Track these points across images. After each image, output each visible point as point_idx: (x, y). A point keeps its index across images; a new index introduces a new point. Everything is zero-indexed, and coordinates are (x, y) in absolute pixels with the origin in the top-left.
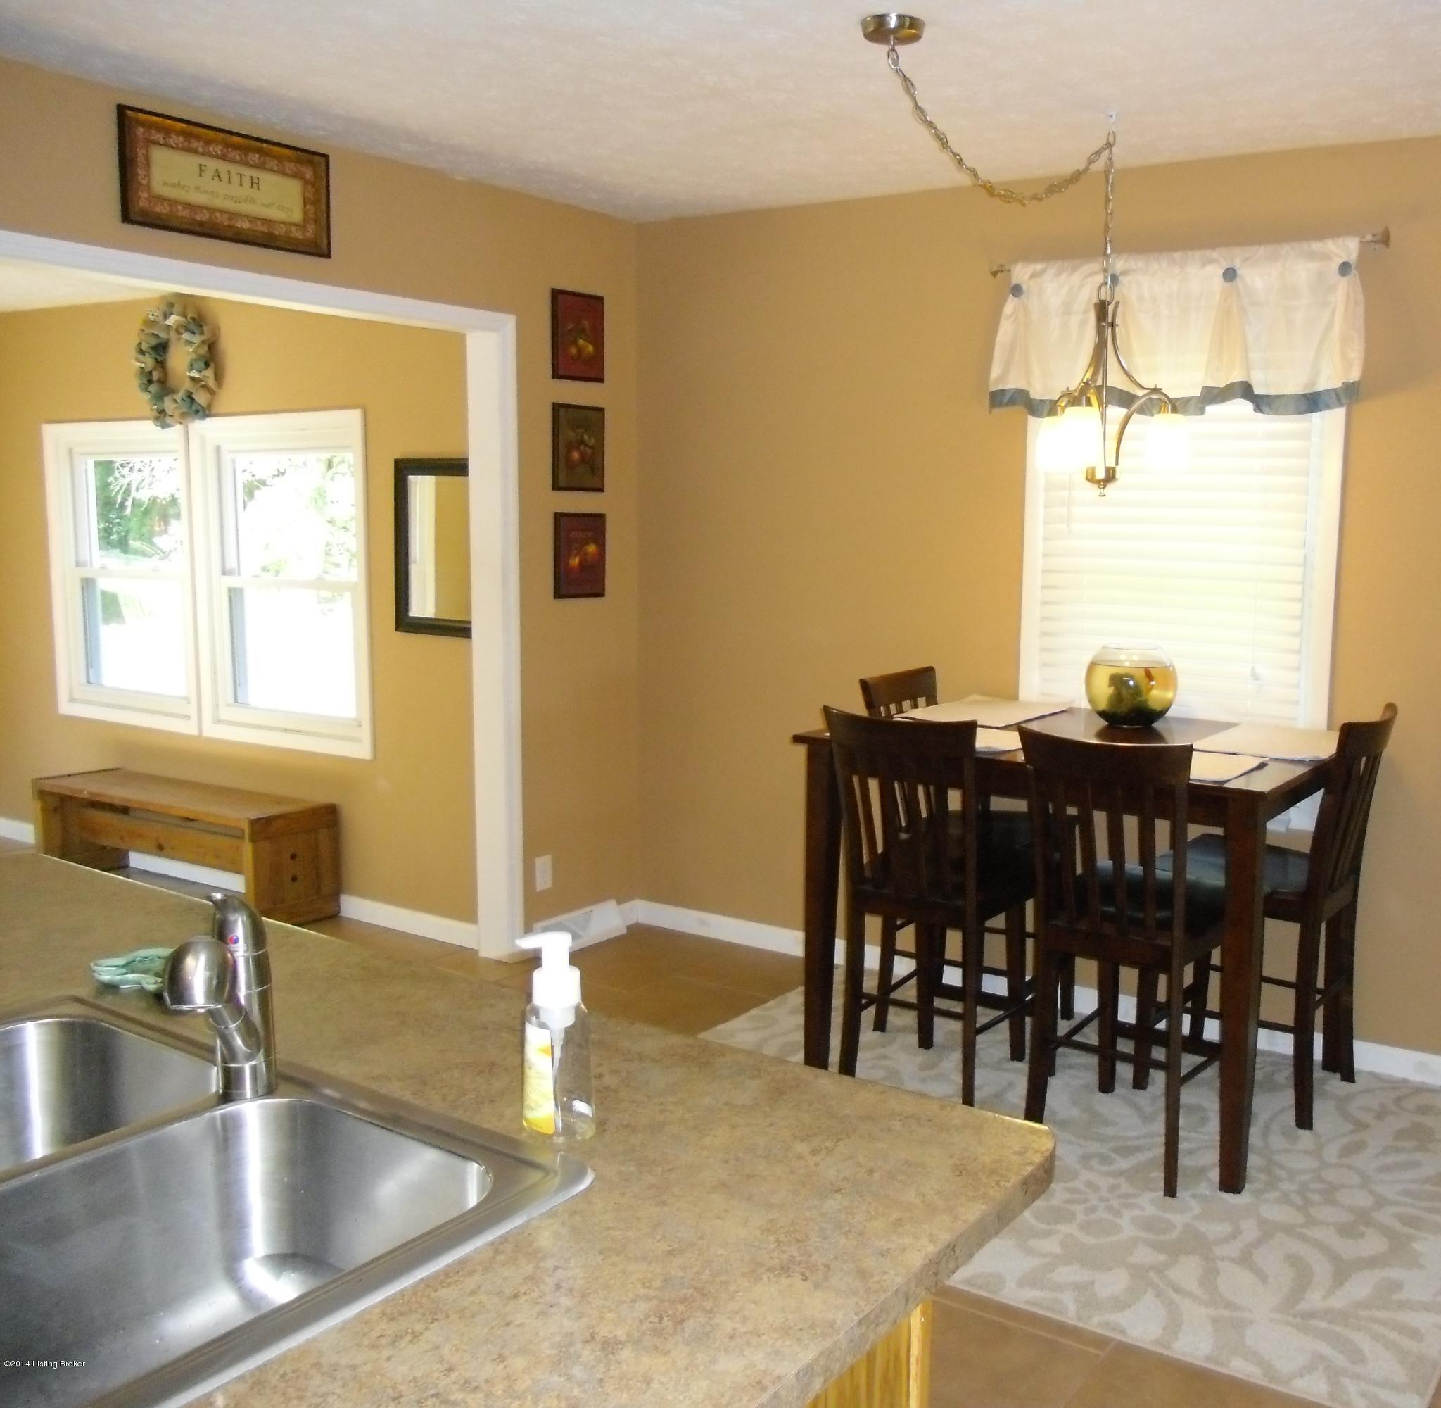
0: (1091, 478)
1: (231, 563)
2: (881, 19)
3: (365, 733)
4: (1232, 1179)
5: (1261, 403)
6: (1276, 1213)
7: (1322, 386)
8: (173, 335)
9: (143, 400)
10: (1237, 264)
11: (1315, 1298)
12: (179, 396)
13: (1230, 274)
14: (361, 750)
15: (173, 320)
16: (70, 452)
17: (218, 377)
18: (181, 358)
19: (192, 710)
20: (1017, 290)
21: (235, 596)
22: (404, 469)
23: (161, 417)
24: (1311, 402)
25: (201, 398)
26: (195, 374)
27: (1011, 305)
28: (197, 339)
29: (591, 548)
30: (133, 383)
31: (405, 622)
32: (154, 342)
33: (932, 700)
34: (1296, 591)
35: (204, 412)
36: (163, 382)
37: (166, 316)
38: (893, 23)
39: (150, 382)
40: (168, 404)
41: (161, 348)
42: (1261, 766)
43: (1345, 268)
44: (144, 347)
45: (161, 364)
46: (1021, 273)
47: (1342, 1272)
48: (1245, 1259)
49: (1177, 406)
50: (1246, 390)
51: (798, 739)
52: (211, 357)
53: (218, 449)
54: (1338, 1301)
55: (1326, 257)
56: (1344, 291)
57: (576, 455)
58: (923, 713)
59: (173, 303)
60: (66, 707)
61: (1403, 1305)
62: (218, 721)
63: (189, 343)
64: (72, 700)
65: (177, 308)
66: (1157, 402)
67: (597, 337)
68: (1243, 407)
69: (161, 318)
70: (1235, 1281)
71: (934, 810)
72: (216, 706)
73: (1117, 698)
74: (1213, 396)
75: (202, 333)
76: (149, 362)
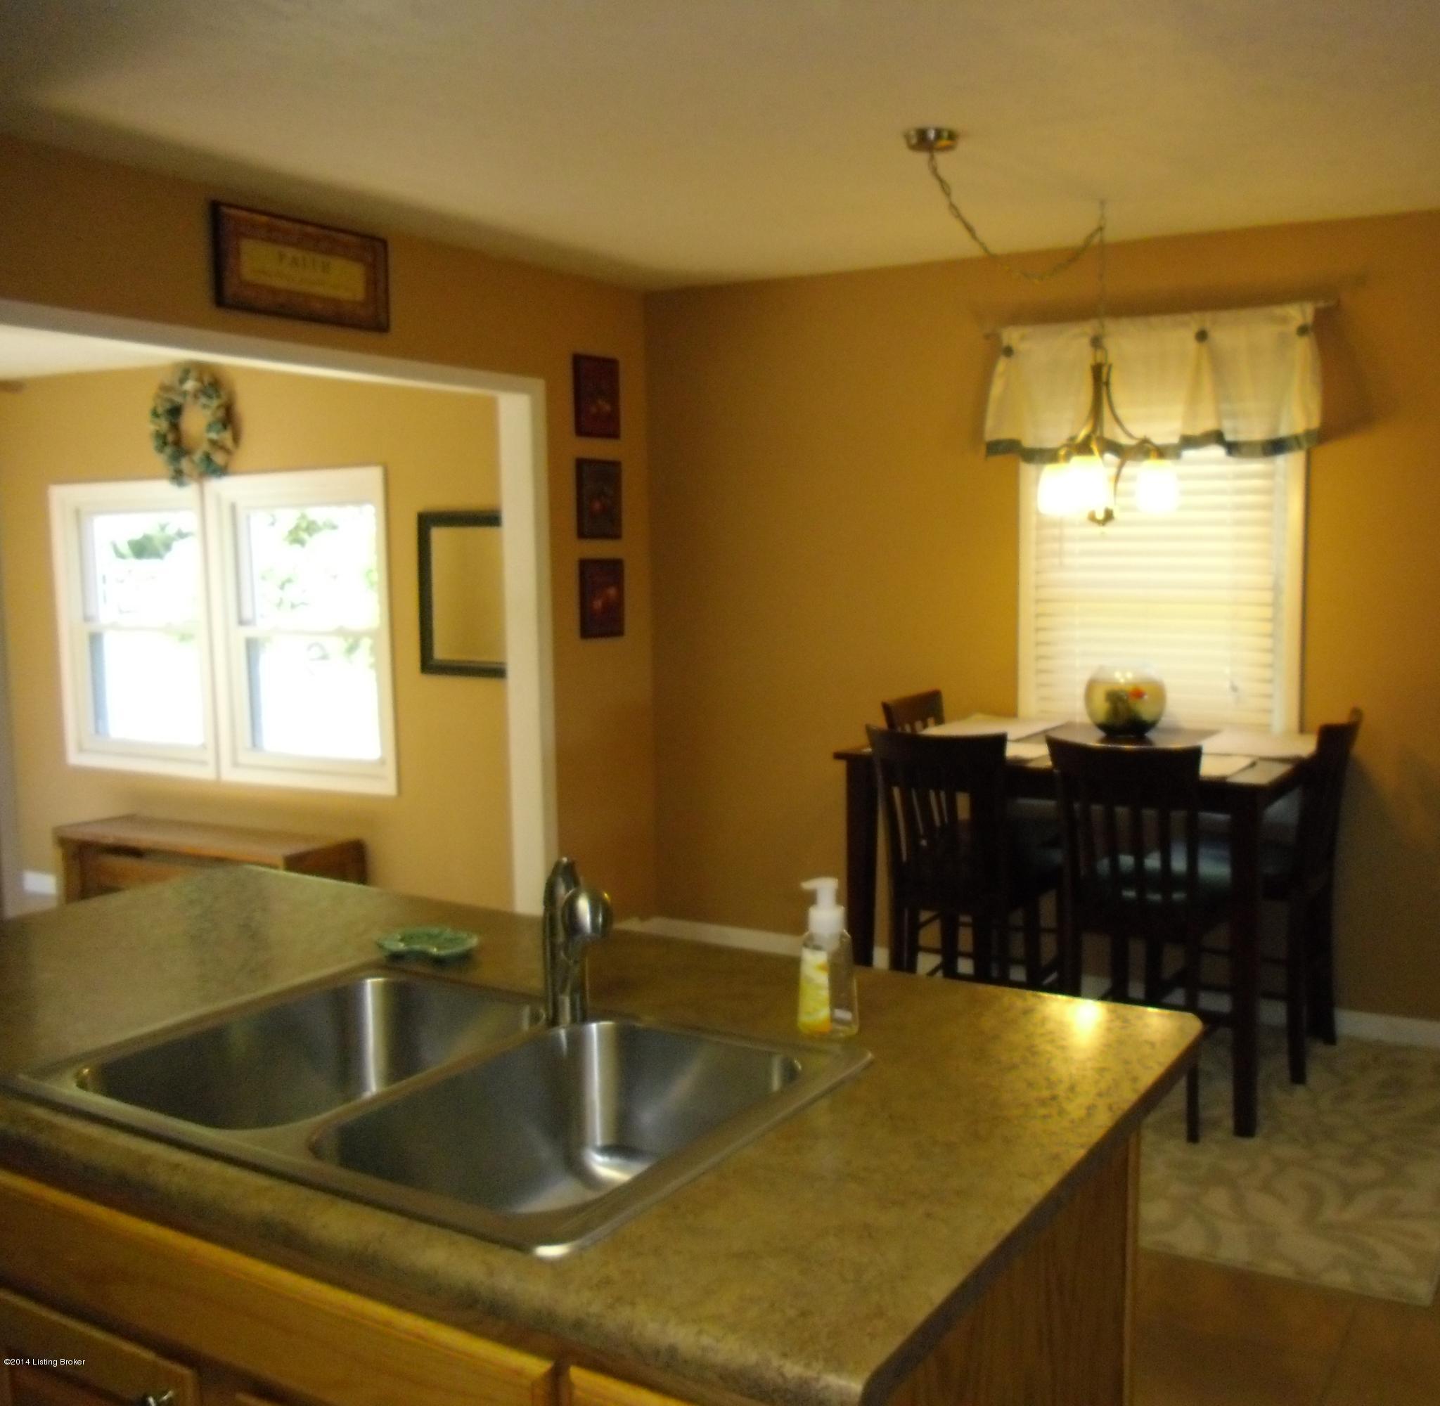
0: (1092, 518)
1: (247, 614)
2: (922, 134)
3: (390, 771)
4: (1245, 1125)
5: (1233, 448)
6: (1285, 1151)
7: (1284, 431)
8: (189, 399)
9: (159, 461)
10: (1208, 326)
11: (1330, 1213)
12: (198, 456)
13: (1202, 336)
14: (386, 787)
15: (190, 385)
16: (78, 513)
17: (236, 438)
18: (197, 421)
19: (209, 756)
20: (1009, 352)
21: (252, 647)
22: (427, 522)
23: (178, 477)
24: (1275, 447)
25: (219, 458)
26: (213, 436)
27: (1002, 365)
28: (215, 403)
29: (612, 592)
30: (149, 445)
31: (429, 665)
32: (168, 406)
33: (940, 721)
34: (1268, 612)
35: (221, 471)
36: (178, 443)
37: (182, 381)
38: (932, 135)
39: (165, 443)
40: (185, 464)
41: (175, 412)
42: (1253, 765)
43: (1303, 331)
44: (160, 410)
45: (175, 427)
46: (1011, 336)
47: (1349, 1193)
48: (1266, 1187)
49: (1162, 452)
50: (1217, 437)
51: (838, 756)
52: (228, 419)
53: (233, 508)
54: (1350, 1215)
55: (1284, 320)
56: (1303, 350)
57: (597, 506)
58: (934, 731)
59: (186, 370)
60: (75, 758)
61: (1404, 1216)
62: (236, 764)
63: (205, 406)
64: (81, 750)
65: (193, 374)
66: (1146, 449)
67: (613, 397)
68: (1218, 452)
69: (177, 383)
70: (1262, 1204)
71: (946, 819)
72: (234, 750)
73: (1114, 711)
74: (1189, 442)
75: (219, 397)
76: (164, 425)
